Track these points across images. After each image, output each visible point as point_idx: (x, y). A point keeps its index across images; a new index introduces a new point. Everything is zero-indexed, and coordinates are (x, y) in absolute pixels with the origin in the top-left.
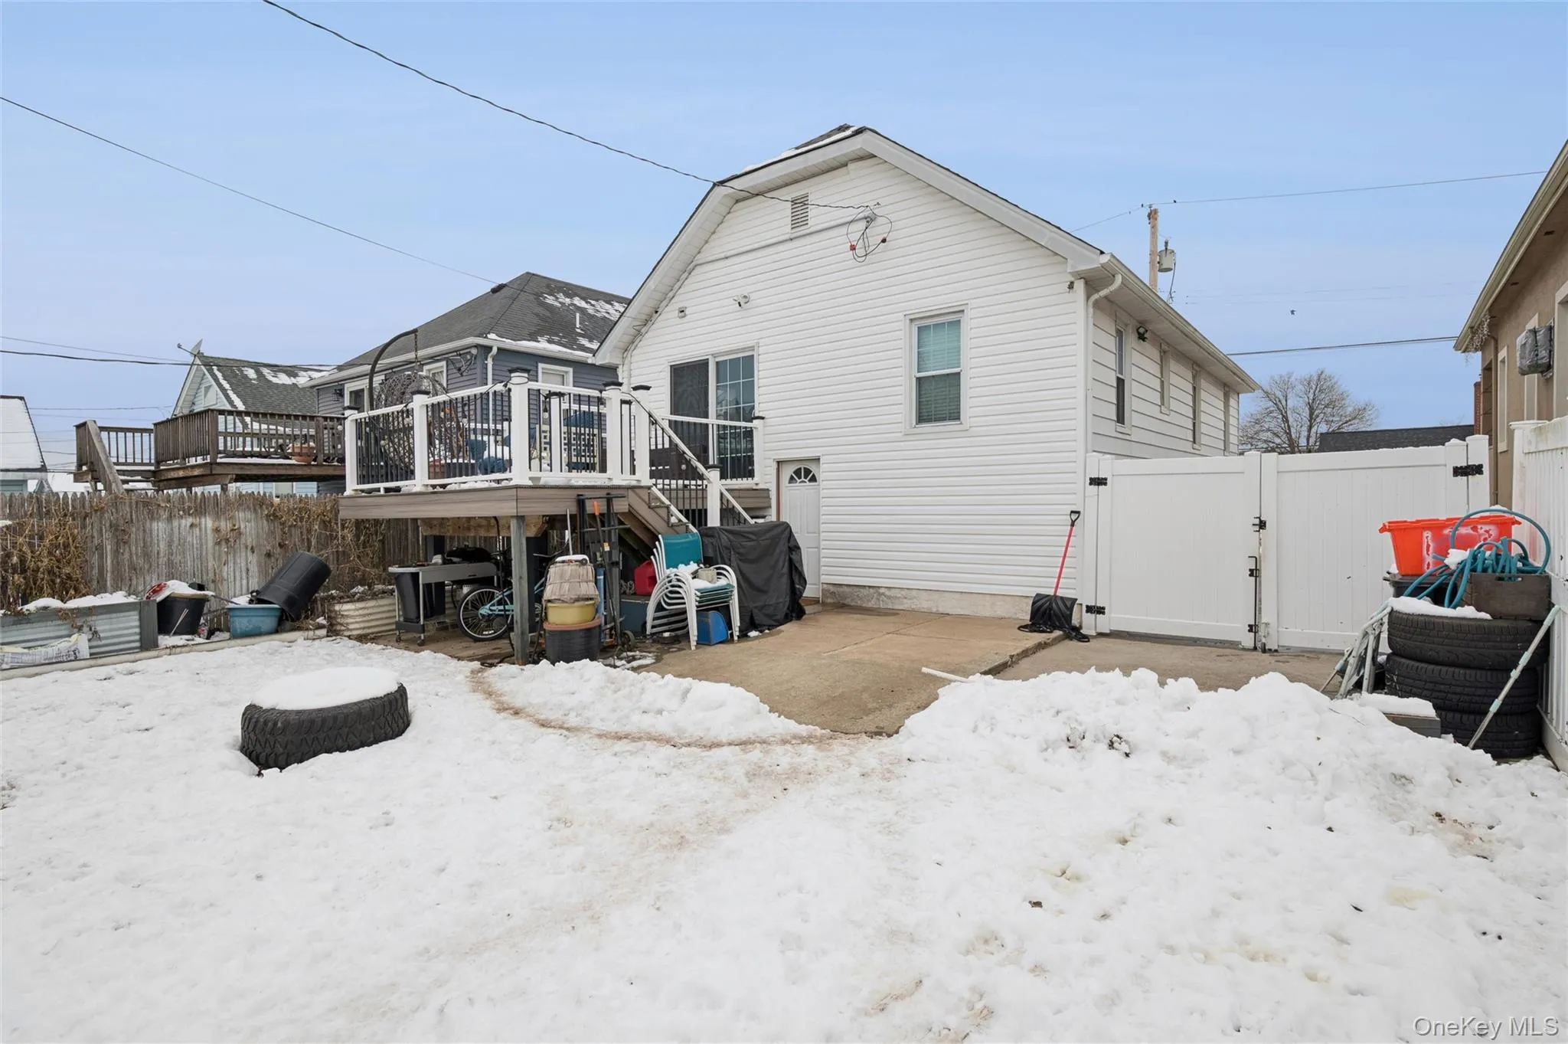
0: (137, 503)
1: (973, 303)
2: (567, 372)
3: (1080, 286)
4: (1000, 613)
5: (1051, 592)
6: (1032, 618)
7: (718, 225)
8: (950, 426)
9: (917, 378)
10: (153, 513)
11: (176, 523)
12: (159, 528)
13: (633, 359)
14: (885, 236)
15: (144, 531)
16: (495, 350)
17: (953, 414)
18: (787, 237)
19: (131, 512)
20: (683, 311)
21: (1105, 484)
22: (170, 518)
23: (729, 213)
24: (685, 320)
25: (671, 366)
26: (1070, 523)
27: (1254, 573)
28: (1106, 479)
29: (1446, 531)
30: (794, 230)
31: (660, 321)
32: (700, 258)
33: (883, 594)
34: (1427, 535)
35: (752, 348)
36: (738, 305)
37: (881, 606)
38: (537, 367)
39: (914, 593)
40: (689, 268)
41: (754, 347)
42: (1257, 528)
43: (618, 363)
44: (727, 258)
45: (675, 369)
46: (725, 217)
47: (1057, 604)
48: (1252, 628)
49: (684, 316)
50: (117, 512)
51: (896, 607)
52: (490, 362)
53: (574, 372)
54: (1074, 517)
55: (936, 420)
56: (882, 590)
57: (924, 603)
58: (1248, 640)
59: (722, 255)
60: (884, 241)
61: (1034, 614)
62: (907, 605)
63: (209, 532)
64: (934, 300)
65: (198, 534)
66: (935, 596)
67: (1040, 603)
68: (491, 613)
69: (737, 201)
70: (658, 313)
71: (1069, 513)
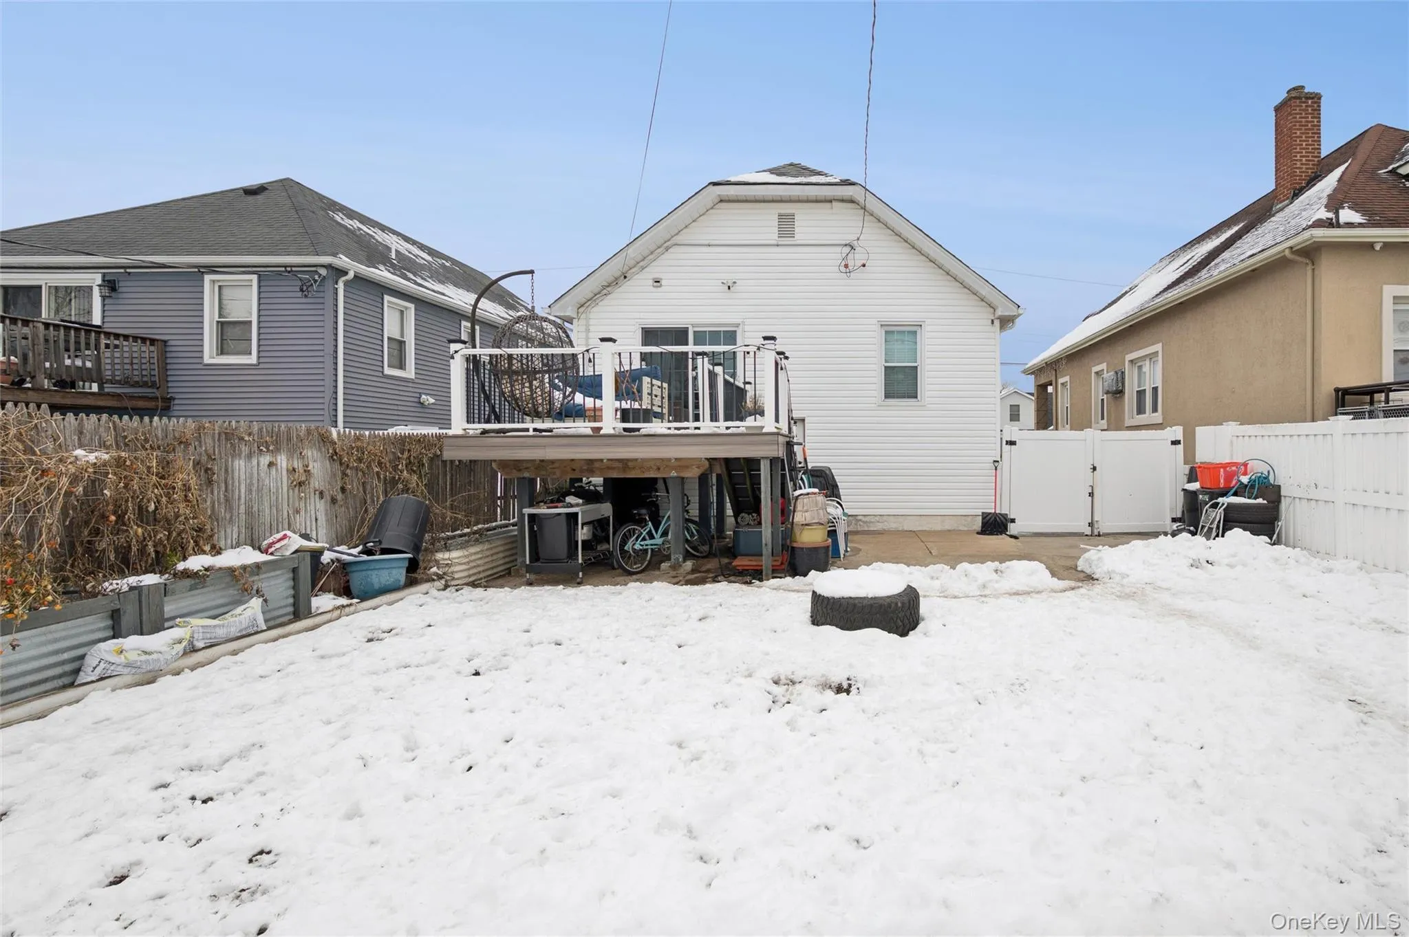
0: (219, 434)
1: (928, 321)
2: (407, 308)
3: (997, 323)
4: (947, 527)
5: (993, 511)
6: (982, 527)
7: (701, 216)
8: (911, 402)
9: (885, 367)
10: (235, 448)
11: (255, 462)
12: (240, 465)
13: (592, 316)
14: (865, 262)
15: (226, 470)
16: (351, 275)
17: (912, 394)
18: (775, 242)
19: (214, 447)
20: (659, 282)
21: (1015, 444)
22: (250, 456)
23: (712, 208)
24: (659, 289)
25: (642, 328)
26: (994, 468)
27: (1091, 494)
28: (1015, 442)
29: (1228, 469)
30: (780, 239)
31: (627, 286)
32: (678, 239)
33: (860, 520)
34: (1222, 470)
35: (738, 325)
36: (727, 288)
37: (859, 529)
38: (383, 299)
39: (885, 518)
40: (666, 246)
41: (739, 324)
42: (1092, 470)
43: (574, 317)
44: (709, 246)
45: (646, 331)
46: (707, 211)
47: (1000, 518)
48: (1091, 525)
49: (661, 286)
50: (201, 446)
51: (872, 529)
52: (341, 286)
53: (416, 309)
54: (996, 464)
55: (898, 397)
56: (859, 518)
57: (893, 525)
58: (1088, 531)
59: (707, 242)
60: (864, 266)
61: (984, 524)
62: (879, 527)
63: (284, 473)
64: (903, 314)
65: (275, 477)
66: (901, 519)
67: (988, 518)
68: (641, 548)
69: (721, 201)
70: (627, 279)
71: (992, 461)
